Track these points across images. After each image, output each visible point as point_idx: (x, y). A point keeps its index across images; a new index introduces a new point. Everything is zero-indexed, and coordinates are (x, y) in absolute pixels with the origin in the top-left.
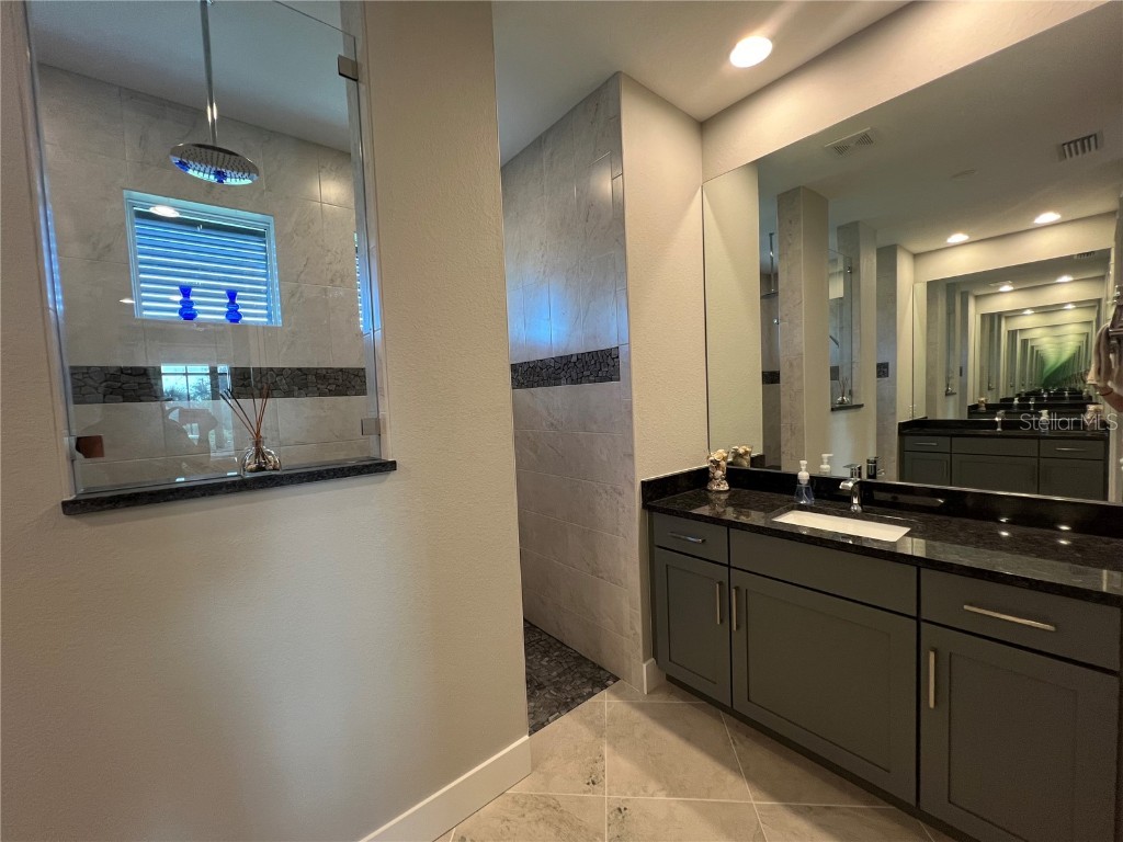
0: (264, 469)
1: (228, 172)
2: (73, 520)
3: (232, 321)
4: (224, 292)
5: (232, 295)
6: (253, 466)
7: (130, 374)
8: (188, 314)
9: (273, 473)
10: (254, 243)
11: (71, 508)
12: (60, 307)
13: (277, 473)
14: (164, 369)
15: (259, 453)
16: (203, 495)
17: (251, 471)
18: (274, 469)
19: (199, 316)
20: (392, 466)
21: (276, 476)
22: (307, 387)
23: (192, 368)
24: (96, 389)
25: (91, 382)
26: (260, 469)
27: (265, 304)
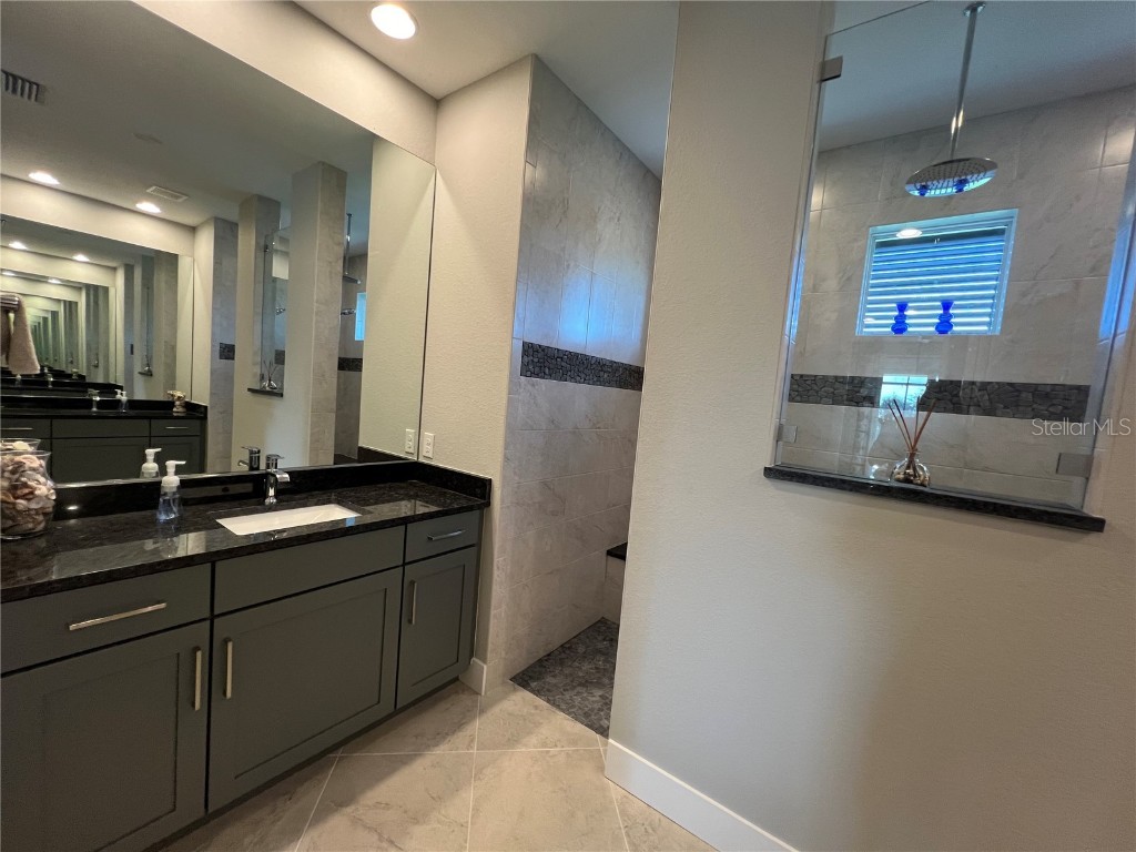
0: (911, 482)
1: (969, 177)
2: (766, 481)
3: (942, 332)
4: (939, 303)
5: (947, 305)
6: (901, 476)
7: (842, 382)
8: (900, 327)
9: (921, 488)
10: (993, 243)
11: (769, 472)
12: (794, 331)
13: (926, 490)
14: (886, 378)
15: (911, 464)
16: (851, 490)
17: (898, 480)
18: (922, 485)
19: (910, 329)
20: (1097, 525)
21: (922, 492)
22: (1017, 406)
23: (914, 379)
24: (817, 392)
25: (815, 388)
26: (907, 480)
27: (989, 310)
